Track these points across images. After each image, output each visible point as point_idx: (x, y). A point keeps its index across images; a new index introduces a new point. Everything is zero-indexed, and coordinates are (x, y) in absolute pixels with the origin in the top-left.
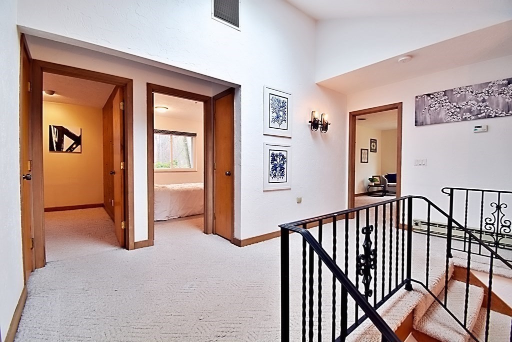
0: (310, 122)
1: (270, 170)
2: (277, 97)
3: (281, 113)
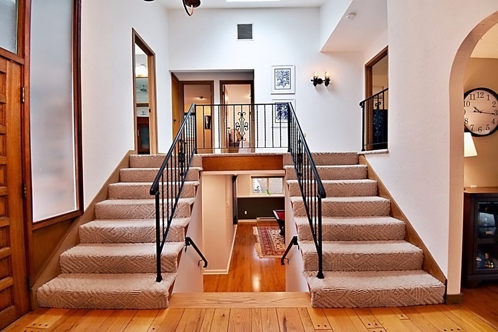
0: (312, 80)
1: (276, 115)
2: (281, 70)
3: (285, 79)
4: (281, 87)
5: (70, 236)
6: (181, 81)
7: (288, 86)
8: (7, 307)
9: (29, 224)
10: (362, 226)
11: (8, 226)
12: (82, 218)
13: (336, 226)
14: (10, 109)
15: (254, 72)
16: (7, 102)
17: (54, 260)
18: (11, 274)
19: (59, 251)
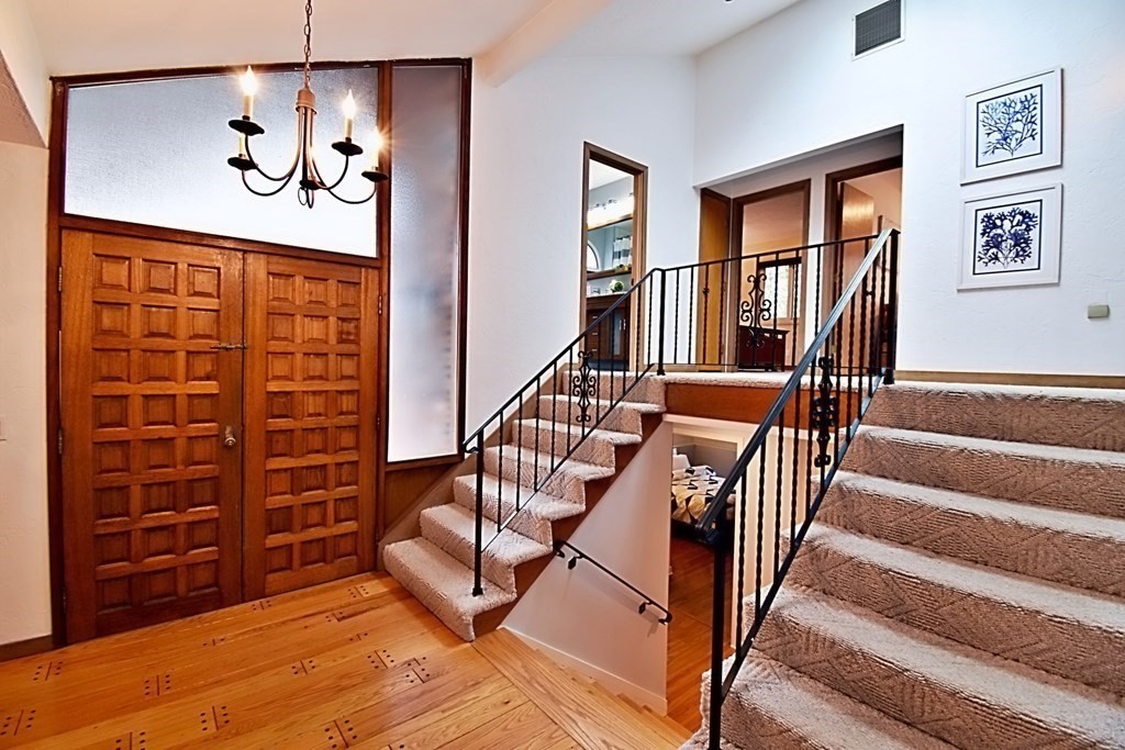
2: (1002, 99)
3: (1018, 126)
4: (1001, 154)
5: (440, 489)
6: (734, 199)
7: (1030, 146)
8: (349, 555)
9: (382, 463)
10: (953, 694)
11: (357, 462)
12: (460, 467)
13: (852, 653)
14: (365, 324)
15: (901, 133)
16: (363, 317)
17: (412, 517)
18: (356, 519)
19: (421, 505)
